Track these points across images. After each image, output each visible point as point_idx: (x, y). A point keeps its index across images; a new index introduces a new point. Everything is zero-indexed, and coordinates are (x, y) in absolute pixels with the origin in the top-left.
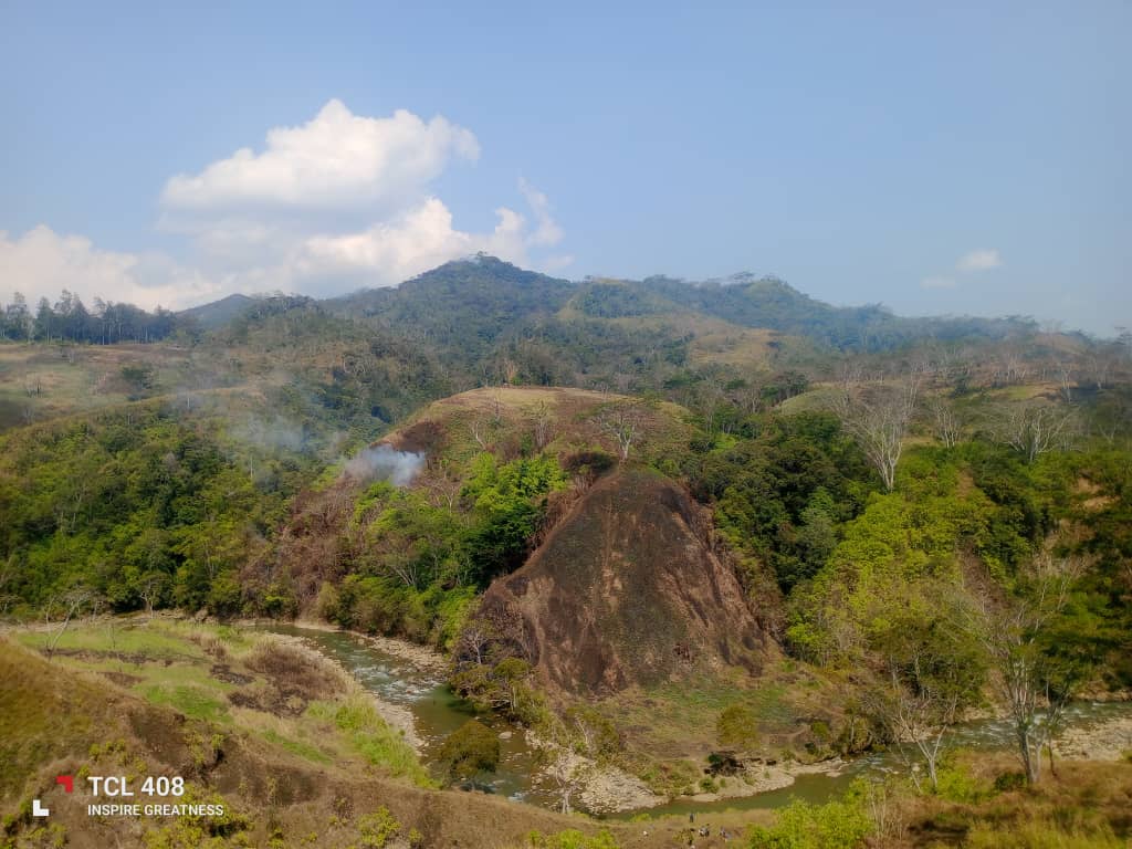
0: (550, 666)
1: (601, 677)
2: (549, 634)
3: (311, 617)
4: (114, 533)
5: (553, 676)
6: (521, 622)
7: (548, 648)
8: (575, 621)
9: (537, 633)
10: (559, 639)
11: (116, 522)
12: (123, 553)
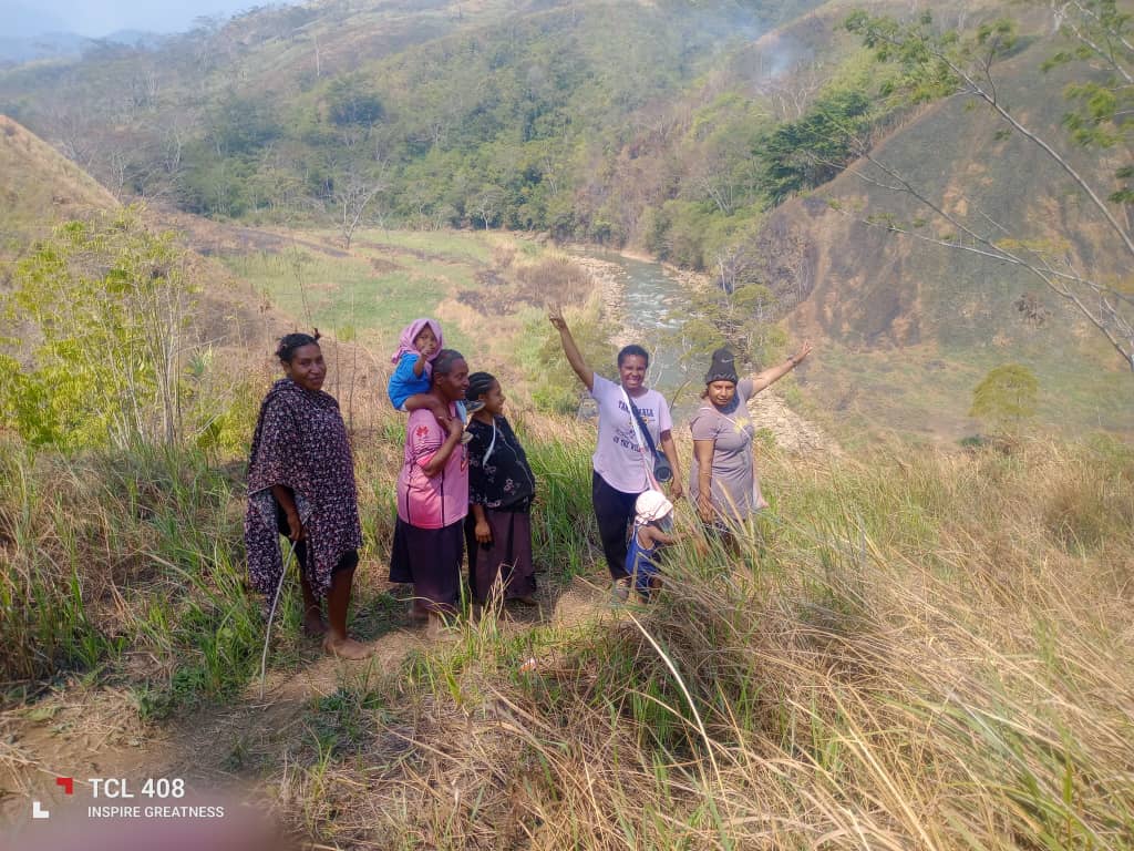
0: (820, 306)
1: (886, 326)
2: (835, 265)
3: (636, 246)
4: (480, 150)
5: (821, 317)
6: (801, 248)
7: (828, 283)
8: (879, 255)
9: (820, 264)
10: (849, 274)
11: (484, 140)
12: (485, 170)
